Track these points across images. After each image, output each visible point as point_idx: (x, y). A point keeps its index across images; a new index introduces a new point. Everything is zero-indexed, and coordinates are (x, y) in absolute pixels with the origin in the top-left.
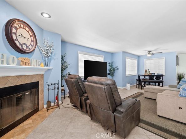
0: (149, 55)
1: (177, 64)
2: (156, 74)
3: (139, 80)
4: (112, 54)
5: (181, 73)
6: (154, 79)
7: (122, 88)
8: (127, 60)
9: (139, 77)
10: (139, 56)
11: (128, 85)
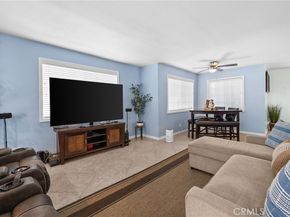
0: (213, 71)
1: (267, 89)
2: (227, 109)
3: (192, 121)
4: (140, 69)
5: (275, 106)
6: (222, 120)
7: (157, 139)
8: (169, 80)
9: (193, 116)
10: (197, 75)
11: (170, 134)
